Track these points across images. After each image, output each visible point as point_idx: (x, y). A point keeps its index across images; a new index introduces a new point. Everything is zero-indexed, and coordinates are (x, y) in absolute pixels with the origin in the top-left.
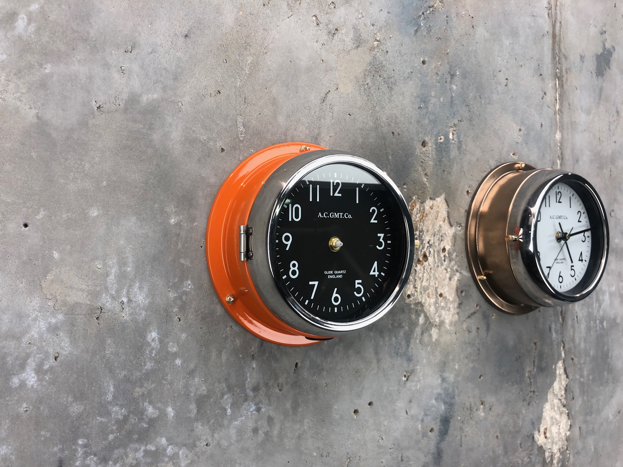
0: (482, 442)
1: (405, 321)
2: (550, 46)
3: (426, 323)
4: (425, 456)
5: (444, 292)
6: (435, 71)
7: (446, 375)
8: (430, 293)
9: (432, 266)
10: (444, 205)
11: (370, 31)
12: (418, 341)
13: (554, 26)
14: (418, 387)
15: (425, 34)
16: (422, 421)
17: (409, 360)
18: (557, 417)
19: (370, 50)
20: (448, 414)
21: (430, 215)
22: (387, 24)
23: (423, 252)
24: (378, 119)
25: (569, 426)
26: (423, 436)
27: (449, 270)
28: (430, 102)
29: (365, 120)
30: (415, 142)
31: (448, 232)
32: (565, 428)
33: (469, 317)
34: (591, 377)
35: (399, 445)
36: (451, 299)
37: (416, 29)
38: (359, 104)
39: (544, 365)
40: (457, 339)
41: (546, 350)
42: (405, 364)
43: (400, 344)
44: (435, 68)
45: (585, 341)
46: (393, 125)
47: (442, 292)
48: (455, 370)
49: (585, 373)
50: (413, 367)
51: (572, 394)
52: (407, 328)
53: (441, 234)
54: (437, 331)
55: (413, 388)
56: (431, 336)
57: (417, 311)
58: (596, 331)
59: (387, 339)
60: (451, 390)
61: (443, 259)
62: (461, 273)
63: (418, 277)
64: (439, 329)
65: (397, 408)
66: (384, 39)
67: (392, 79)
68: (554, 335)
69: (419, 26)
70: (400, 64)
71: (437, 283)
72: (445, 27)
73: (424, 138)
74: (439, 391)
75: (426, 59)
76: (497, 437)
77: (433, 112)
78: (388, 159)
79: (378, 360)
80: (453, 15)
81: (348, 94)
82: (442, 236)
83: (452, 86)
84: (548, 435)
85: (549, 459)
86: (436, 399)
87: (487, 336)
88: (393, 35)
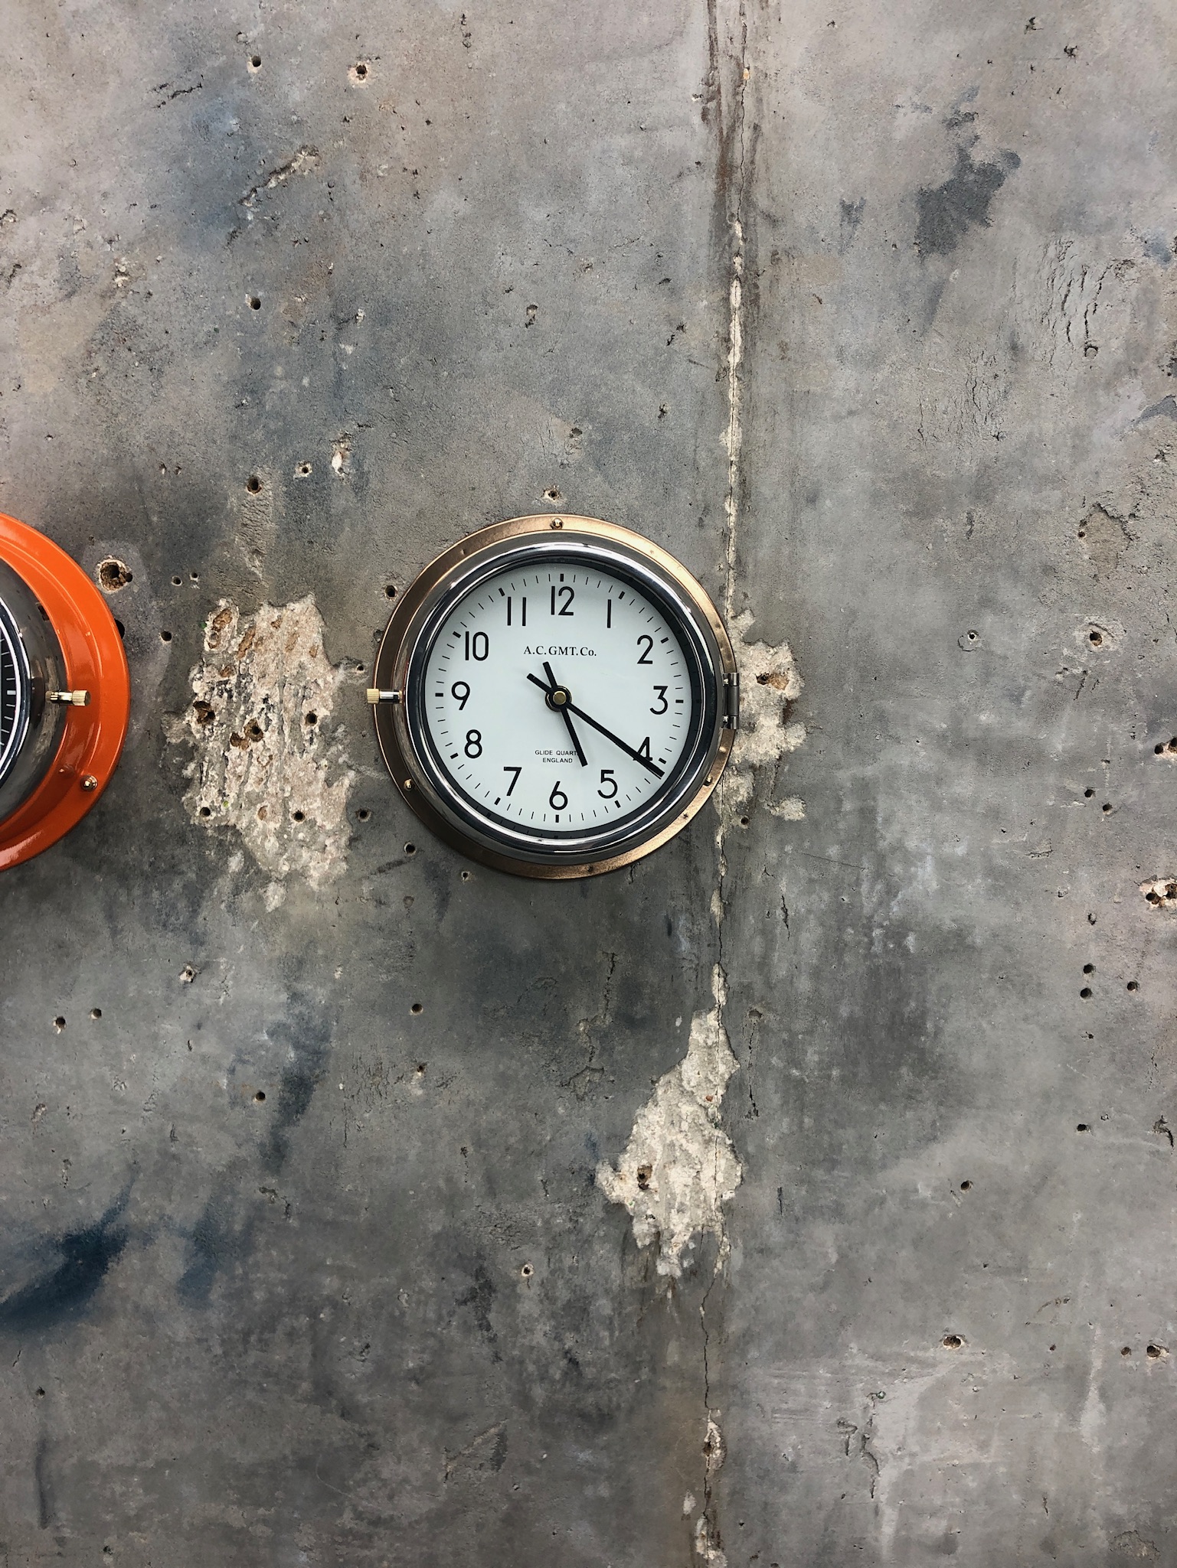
0: (413, 1152)
1: (189, 861)
2: (710, 199)
3: (247, 872)
4: (239, 1146)
5: (310, 809)
6: (288, 318)
7: (305, 987)
8: (267, 809)
9: (274, 751)
10: (313, 618)
11: (102, 257)
12: (223, 906)
13: (726, 143)
14: (221, 1000)
15: (257, 237)
16: (232, 1071)
17: (198, 941)
18: (694, 1148)
19: (102, 297)
20: (307, 1072)
21: (271, 640)
22: (149, 232)
23: (247, 722)
24: (124, 440)
25: (739, 1180)
26: (233, 1103)
27: (324, 762)
28: (271, 390)
29: (89, 446)
30: (225, 484)
31: (325, 680)
32: (720, 1178)
33: (381, 870)
34: (835, 1073)
35: (166, 1106)
36: (329, 827)
37: (231, 230)
38: (74, 412)
39: (640, 1011)
40: (340, 915)
41: (651, 976)
42: (186, 949)
43: (174, 907)
44: (286, 311)
45: (816, 974)
46: (163, 450)
47: (303, 809)
48: (334, 981)
49: (812, 1057)
50: (208, 956)
51: (750, 1103)
52: (192, 876)
53: (302, 684)
54: (282, 891)
55: (208, 1001)
56: (260, 899)
57: (221, 843)
58: (868, 956)
59: (137, 892)
60: (317, 1021)
61: (308, 737)
62: (358, 772)
63: (234, 773)
64: (287, 888)
65: (162, 1032)
66: (141, 267)
67: (163, 351)
68: (685, 945)
69: (241, 222)
70: (185, 316)
71: (288, 788)
72: (321, 213)
73: (252, 473)
74: (281, 1017)
75: (260, 294)
76: (463, 1150)
77: (277, 413)
78: (150, 523)
79: (115, 932)
80: (351, 180)
81: (45, 396)
82: (305, 688)
83: (343, 346)
84: (653, 1183)
85: (647, 1242)
86: (271, 1034)
87: (440, 920)
88: (165, 256)
